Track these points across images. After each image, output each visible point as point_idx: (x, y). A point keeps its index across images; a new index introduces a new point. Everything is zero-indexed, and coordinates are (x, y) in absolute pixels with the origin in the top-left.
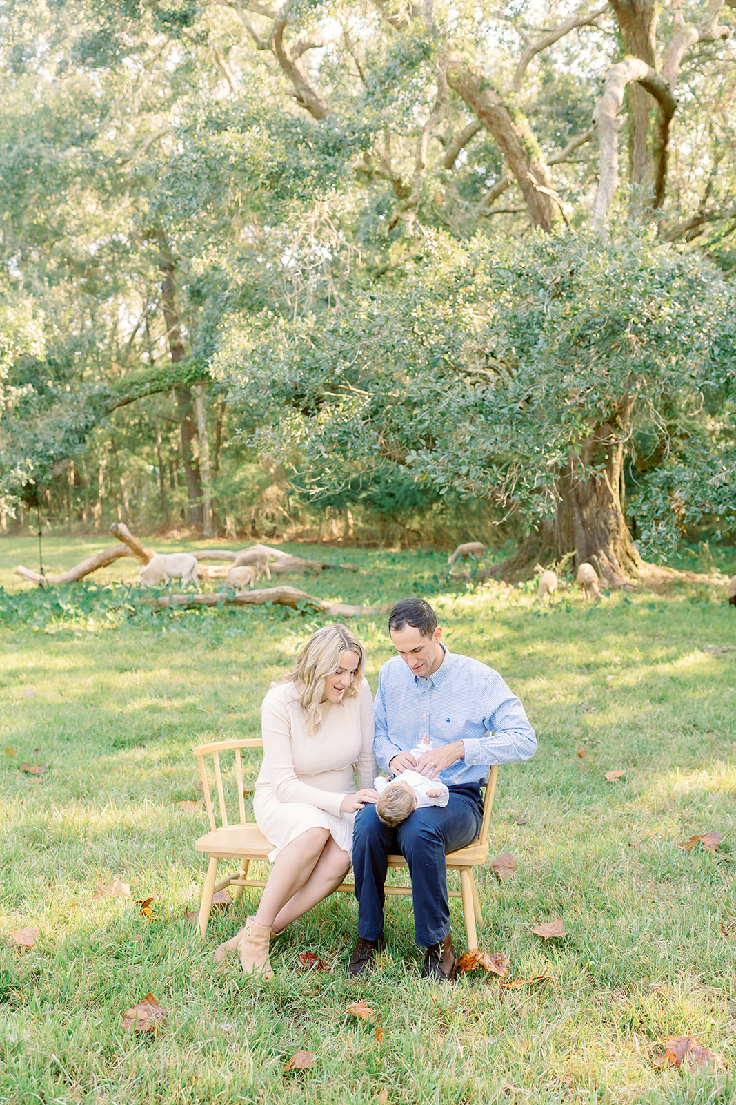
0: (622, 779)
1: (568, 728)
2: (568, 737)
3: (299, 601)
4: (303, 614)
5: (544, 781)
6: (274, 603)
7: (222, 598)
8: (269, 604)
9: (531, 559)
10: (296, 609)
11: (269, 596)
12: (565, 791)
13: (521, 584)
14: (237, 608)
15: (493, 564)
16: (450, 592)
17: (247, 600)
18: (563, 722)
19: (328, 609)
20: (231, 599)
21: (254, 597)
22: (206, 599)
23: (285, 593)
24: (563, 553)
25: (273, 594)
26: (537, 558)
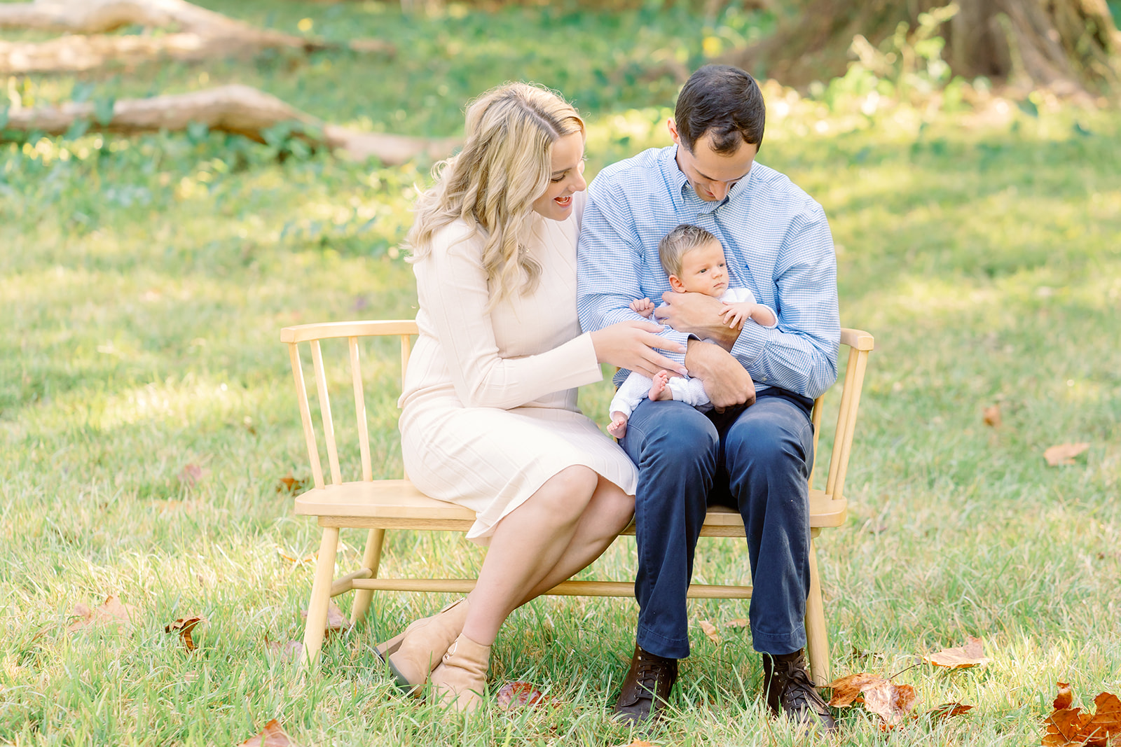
0: (1082, 460)
1: (956, 377)
2: (959, 395)
3: (271, 124)
4: (282, 157)
5: (924, 457)
6: (213, 129)
7: (78, 117)
8: (198, 131)
9: (839, 28)
10: (263, 142)
11: (197, 114)
12: (961, 479)
13: (816, 88)
14: (119, 145)
15: (740, 44)
16: (639, 106)
17: (143, 120)
18: (944, 369)
19: (342, 144)
20: (104, 118)
21: (161, 114)
22: (39, 118)
23: (234, 107)
24: (922, 9)
25: (207, 108)
26: (857, 23)
